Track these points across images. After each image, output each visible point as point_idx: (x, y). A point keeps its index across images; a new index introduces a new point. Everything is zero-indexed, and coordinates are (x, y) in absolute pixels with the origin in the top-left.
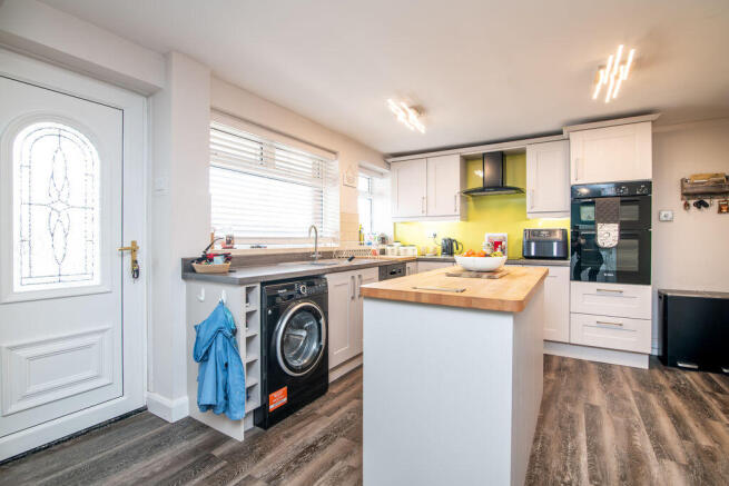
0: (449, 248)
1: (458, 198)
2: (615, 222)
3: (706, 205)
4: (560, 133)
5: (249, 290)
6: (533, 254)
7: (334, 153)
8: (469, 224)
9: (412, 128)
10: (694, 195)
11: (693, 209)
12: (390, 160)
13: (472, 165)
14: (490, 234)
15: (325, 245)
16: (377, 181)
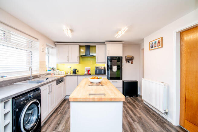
0: (75, 72)
1: (78, 57)
2: (116, 66)
3: (129, 62)
4: (104, 43)
5: (5, 103)
6: (98, 73)
7: (37, 39)
8: (80, 65)
9: (68, 36)
10: (128, 60)
11: (127, 63)
12: (56, 44)
13: (81, 48)
14: (86, 68)
15: (35, 73)
16: (51, 50)
